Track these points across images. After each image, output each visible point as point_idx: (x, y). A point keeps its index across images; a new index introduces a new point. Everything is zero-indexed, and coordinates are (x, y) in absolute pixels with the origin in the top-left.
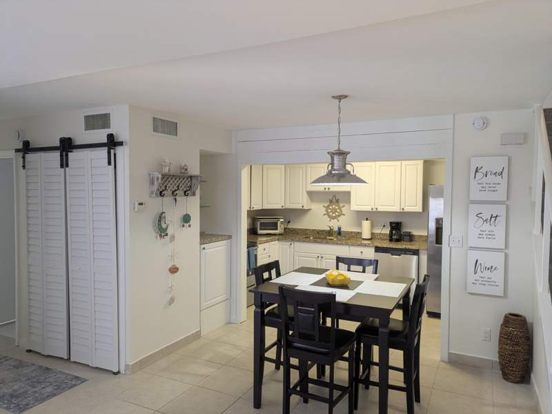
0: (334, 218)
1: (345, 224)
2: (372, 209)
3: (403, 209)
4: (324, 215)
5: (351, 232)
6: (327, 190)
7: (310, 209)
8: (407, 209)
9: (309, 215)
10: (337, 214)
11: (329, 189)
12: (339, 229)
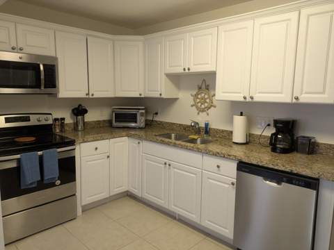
0: (203, 111)
1: (214, 119)
2: (245, 98)
3: (297, 98)
4: (192, 106)
5: (223, 131)
6: (187, 71)
7: (176, 99)
8: (305, 98)
9: (176, 106)
10: (206, 105)
11: (189, 69)
12: (207, 125)
